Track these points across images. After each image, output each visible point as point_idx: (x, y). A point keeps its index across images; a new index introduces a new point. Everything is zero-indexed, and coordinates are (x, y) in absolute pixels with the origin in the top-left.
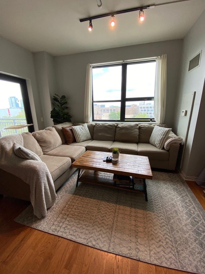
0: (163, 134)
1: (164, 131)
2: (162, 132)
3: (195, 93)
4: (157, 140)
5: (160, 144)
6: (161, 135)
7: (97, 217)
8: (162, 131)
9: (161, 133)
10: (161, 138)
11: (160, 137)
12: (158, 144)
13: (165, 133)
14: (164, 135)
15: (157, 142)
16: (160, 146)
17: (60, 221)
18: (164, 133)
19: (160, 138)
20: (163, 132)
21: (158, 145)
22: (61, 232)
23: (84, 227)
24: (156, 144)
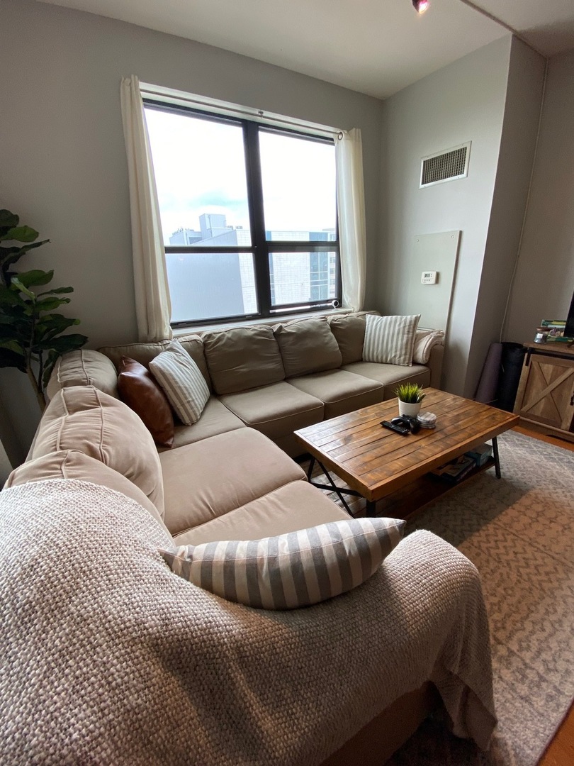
0: (406, 330)
1: (405, 323)
2: (402, 325)
3: (461, 232)
4: (396, 347)
5: (405, 354)
6: (403, 334)
7: (525, 577)
8: (400, 324)
9: (399, 330)
10: (405, 341)
11: (400, 338)
12: (400, 357)
13: (409, 328)
14: (409, 332)
15: (396, 351)
16: (407, 359)
17: (517, 674)
18: (407, 327)
19: (402, 339)
20: (404, 327)
21: (402, 358)
22: (561, 683)
23: (553, 618)
24: (395, 356)
